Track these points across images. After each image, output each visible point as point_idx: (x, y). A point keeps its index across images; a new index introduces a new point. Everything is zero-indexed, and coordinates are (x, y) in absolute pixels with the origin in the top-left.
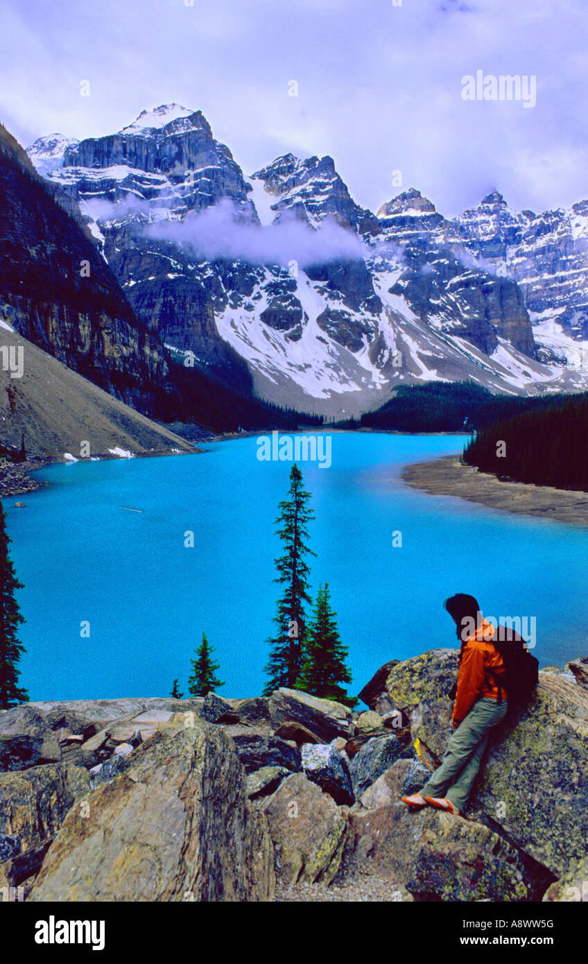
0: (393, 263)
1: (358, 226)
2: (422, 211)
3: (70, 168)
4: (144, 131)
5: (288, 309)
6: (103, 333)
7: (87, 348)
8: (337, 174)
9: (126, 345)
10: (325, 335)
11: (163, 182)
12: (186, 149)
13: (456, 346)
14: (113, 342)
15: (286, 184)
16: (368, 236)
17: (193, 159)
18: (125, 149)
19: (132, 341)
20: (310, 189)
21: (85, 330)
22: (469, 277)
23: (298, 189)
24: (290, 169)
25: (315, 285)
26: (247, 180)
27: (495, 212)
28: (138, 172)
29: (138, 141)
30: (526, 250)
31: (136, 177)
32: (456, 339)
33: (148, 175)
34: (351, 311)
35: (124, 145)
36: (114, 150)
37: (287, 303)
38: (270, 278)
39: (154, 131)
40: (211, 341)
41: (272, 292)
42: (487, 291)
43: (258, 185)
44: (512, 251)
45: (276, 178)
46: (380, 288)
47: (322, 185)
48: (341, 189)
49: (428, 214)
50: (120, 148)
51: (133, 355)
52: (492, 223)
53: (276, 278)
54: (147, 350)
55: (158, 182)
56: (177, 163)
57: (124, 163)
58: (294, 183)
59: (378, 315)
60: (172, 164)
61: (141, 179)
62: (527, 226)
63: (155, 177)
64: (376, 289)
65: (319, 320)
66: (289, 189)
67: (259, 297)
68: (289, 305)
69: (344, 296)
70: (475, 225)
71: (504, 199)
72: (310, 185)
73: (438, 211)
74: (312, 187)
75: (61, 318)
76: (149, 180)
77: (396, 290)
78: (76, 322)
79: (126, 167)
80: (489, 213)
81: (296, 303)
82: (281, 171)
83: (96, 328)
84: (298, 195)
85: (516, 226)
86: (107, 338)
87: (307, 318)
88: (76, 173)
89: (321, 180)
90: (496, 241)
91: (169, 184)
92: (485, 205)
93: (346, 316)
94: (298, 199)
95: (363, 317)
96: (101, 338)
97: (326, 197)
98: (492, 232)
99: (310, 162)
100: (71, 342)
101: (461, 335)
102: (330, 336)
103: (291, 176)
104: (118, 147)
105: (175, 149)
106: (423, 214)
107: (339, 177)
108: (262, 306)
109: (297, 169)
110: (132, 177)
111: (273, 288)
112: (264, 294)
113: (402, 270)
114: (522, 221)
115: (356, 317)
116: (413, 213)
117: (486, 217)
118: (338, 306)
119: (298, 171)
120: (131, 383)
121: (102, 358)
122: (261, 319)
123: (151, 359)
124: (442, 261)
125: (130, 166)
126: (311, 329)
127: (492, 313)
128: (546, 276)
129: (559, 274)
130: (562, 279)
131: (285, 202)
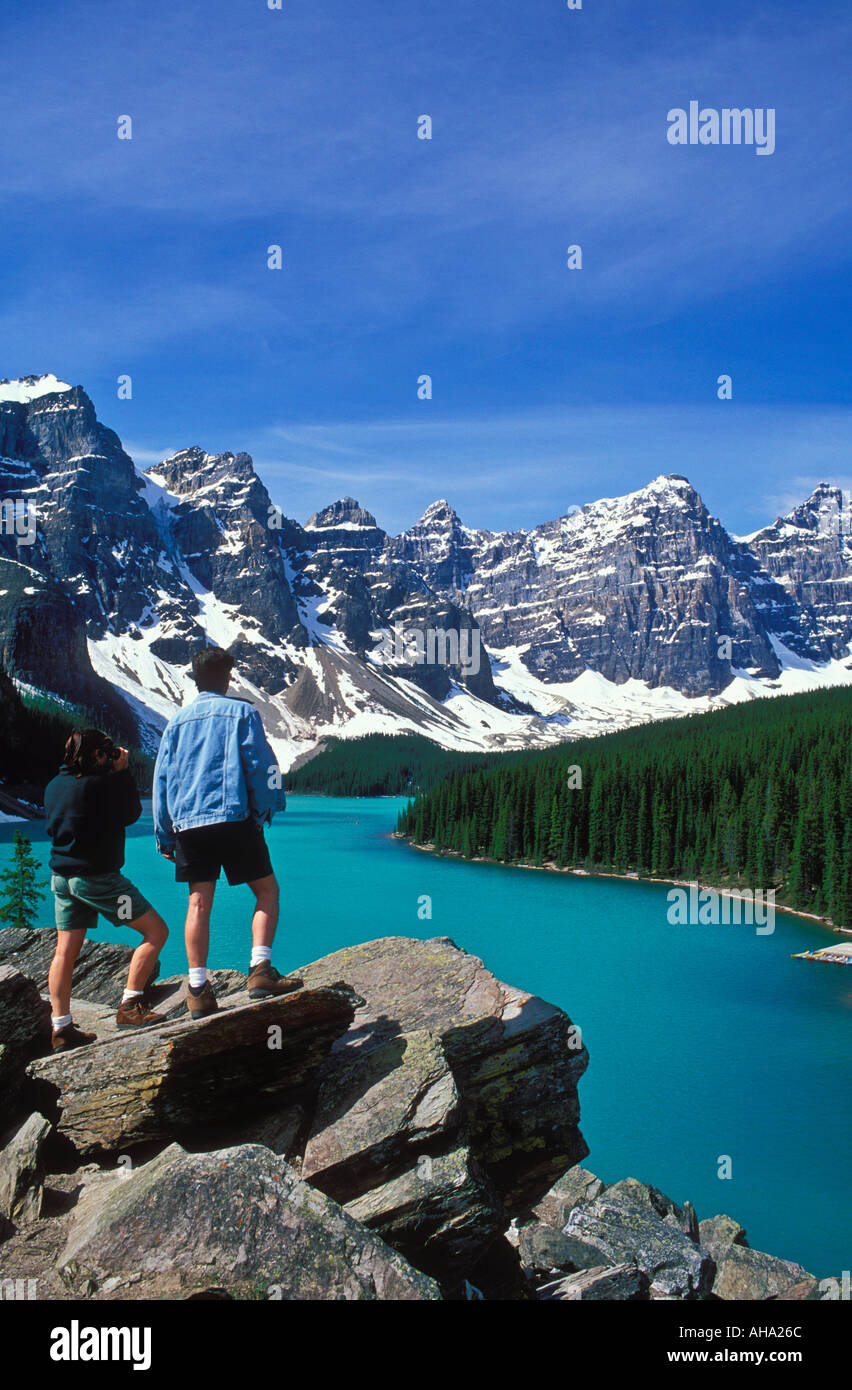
0: (323, 586)
1: (280, 539)
2: (360, 525)
4: (4, 405)
5: (188, 639)
8: (255, 475)
11: (26, 471)
12: (59, 431)
13: (400, 689)
15: (189, 483)
16: (292, 551)
17: (68, 444)
20: (221, 490)
22: (416, 605)
23: (205, 490)
24: (197, 464)
25: (224, 609)
26: (139, 473)
27: (446, 529)
30: (483, 576)
32: (400, 681)
33: (5, 461)
34: (269, 644)
37: (186, 632)
38: (165, 598)
39: (17, 407)
40: (82, 679)
41: (166, 616)
42: (437, 623)
43: (154, 482)
45: (179, 475)
46: (306, 615)
47: (237, 487)
48: (260, 492)
49: (367, 528)
52: (444, 542)
53: (173, 600)
55: (19, 470)
56: (46, 447)
58: (200, 483)
59: (304, 650)
60: (40, 450)
62: (484, 549)
63: (16, 463)
64: (301, 616)
66: (193, 490)
67: (150, 623)
68: (189, 634)
69: (261, 624)
70: (425, 544)
71: (458, 516)
72: (221, 485)
73: (380, 525)
74: (223, 488)
76: (6, 467)
77: (327, 619)
80: (441, 531)
81: (200, 631)
82: (183, 467)
84: (205, 497)
85: (472, 547)
89: (235, 480)
90: (448, 564)
91: (33, 473)
92: (436, 521)
93: (263, 650)
94: (205, 503)
95: (284, 651)
97: (242, 501)
98: (443, 554)
99: (221, 458)
101: (406, 677)
102: (242, 675)
103: (198, 474)
105: (44, 430)
106: (362, 528)
107: (258, 479)
108: (153, 634)
109: (205, 465)
111: (169, 612)
112: (157, 621)
113: (335, 595)
114: (478, 542)
115: (277, 651)
116: (349, 526)
117: (437, 536)
118: (252, 636)
119: (207, 468)
122: (152, 651)
124: (384, 585)
128: (507, 607)
129: (522, 605)
130: (526, 612)
131: (187, 505)
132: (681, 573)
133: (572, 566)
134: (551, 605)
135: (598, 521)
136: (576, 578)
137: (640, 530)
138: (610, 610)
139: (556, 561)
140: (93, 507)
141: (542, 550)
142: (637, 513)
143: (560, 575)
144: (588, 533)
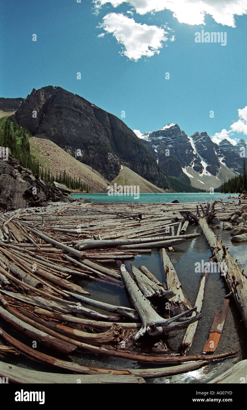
0: (222, 155)
1: (214, 147)
3: (150, 138)
4: (166, 129)
8: (208, 136)
11: (170, 139)
12: (175, 132)
15: (197, 138)
17: (176, 134)
18: (162, 133)
20: (202, 139)
23: (200, 139)
24: (198, 135)
25: (205, 161)
26: (188, 137)
28: (164, 137)
29: (164, 131)
31: (164, 139)
33: (167, 138)
35: (161, 132)
36: (159, 133)
38: (195, 159)
39: (167, 129)
43: (191, 139)
45: (195, 137)
48: (209, 139)
49: (229, 144)
55: (169, 139)
56: (173, 135)
57: (162, 136)
58: (199, 138)
59: (219, 167)
60: (172, 135)
61: (165, 139)
63: (168, 138)
64: (219, 161)
65: (206, 168)
67: (192, 164)
68: (199, 165)
73: (231, 143)
75: (140, 165)
77: (223, 161)
78: (143, 166)
79: (162, 137)
80: (242, 144)
81: (201, 165)
83: (148, 168)
86: (150, 170)
87: (204, 168)
88: (152, 139)
89: (204, 137)
91: (171, 139)
92: (241, 142)
94: (200, 141)
97: (206, 141)
99: (202, 133)
100: (142, 171)
102: (209, 172)
104: (160, 133)
105: (172, 132)
108: (193, 166)
110: (163, 138)
111: (195, 162)
112: (194, 163)
113: (224, 157)
115: (215, 168)
116: (226, 144)
118: (210, 165)
119: (200, 135)
122: (193, 169)
125: (163, 136)
126: (204, 171)
131: (197, 142)
140: (181, 144)
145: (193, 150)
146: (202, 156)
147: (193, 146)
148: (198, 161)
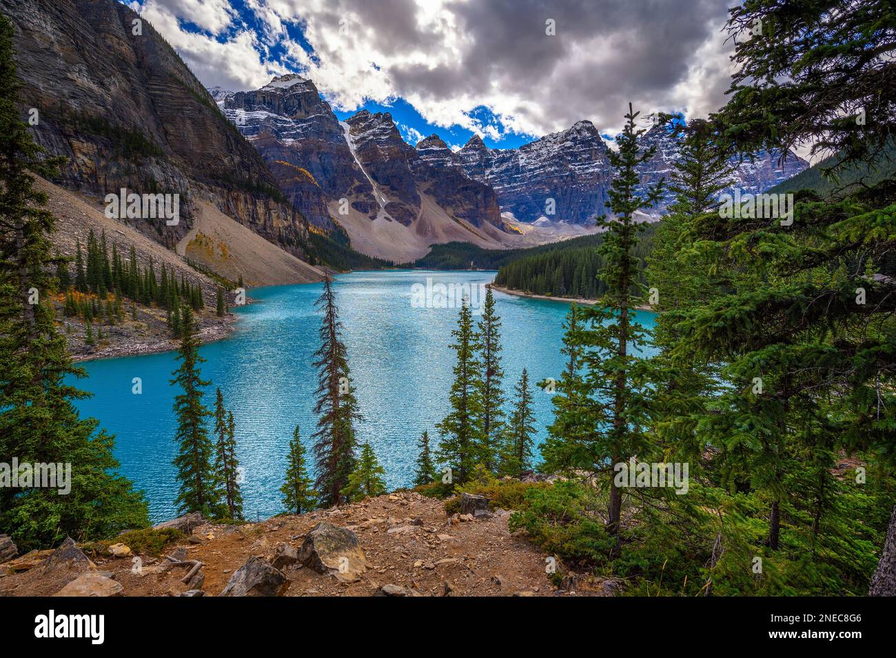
1: (405, 154)
2: (440, 147)
3: (231, 110)
4: (276, 90)
5: (368, 201)
6: (272, 212)
7: (262, 221)
8: (392, 123)
9: (286, 220)
10: (390, 217)
11: (289, 122)
12: (303, 102)
14: (278, 217)
15: (364, 128)
17: (308, 109)
18: (265, 101)
19: (289, 218)
20: (378, 131)
21: (261, 210)
23: (371, 131)
24: (366, 119)
25: (382, 188)
26: (340, 124)
27: (479, 149)
28: (274, 115)
29: (272, 95)
30: (495, 171)
31: (272, 118)
33: (279, 117)
34: (404, 203)
35: (264, 97)
36: (257, 100)
37: (367, 198)
38: (357, 183)
39: (283, 90)
40: (325, 218)
42: (477, 193)
43: (347, 127)
44: (488, 172)
45: (358, 124)
46: (419, 190)
47: (384, 129)
48: (396, 132)
49: (443, 149)
50: (261, 99)
51: (290, 226)
52: (477, 155)
54: (297, 223)
55: (285, 122)
56: (298, 111)
57: (265, 110)
58: (369, 127)
59: (419, 206)
60: (295, 112)
61: (276, 120)
62: (496, 158)
63: (285, 119)
64: (417, 191)
65: (386, 207)
66: (366, 130)
67: (350, 194)
68: (369, 199)
69: (400, 194)
70: (468, 156)
71: (484, 142)
72: (378, 129)
73: (448, 147)
75: (246, 202)
76: (280, 120)
77: (428, 192)
78: (255, 204)
79: (265, 112)
80: (476, 150)
81: (373, 197)
82: (361, 120)
83: (268, 209)
84: (371, 134)
85: (490, 157)
86: (274, 215)
87: (379, 207)
88: (233, 113)
89: (384, 127)
90: (479, 165)
91: (293, 124)
92: (474, 145)
93: (401, 206)
94: (372, 137)
95: (410, 207)
96: (270, 214)
97: (388, 137)
98: (477, 160)
99: (377, 115)
100: (253, 218)
101: (464, 217)
102: (393, 218)
103: (366, 123)
104: (259, 98)
105: (296, 102)
106: (441, 149)
107: (394, 125)
108: (353, 199)
110: (268, 119)
111: (358, 189)
112: (354, 193)
113: (431, 181)
114: (493, 155)
115: (407, 207)
116: (436, 148)
117: (474, 152)
118: (396, 200)
119: (371, 120)
120: (290, 242)
121: (271, 227)
122: (353, 207)
123: (300, 228)
125: (268, 111)
126: (382, 213)
127: (480, 205)
128: (506, 186)
129: (512, 185)
130: (515, 187)
131: (363, 139)
132: (587, 168)
133: (536, 166)
134: (526, 184)
135: (548, 144)
136: (537, 172)
137: (569, 148)
138: (553, 187)
139: (528, 163)
141: (522, 158)
142: (567, 140)
143: (530, 170)
144: (544, 151)
145: (352, 159)
146: (375, 178)
147: (353, 148)
148: (364, 188)
